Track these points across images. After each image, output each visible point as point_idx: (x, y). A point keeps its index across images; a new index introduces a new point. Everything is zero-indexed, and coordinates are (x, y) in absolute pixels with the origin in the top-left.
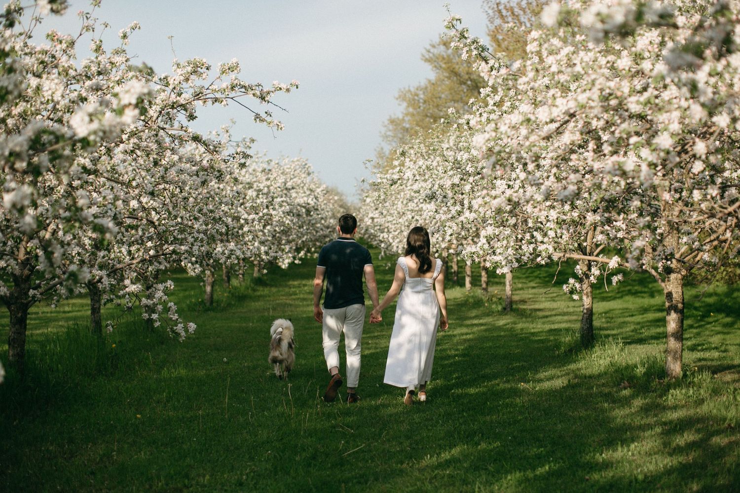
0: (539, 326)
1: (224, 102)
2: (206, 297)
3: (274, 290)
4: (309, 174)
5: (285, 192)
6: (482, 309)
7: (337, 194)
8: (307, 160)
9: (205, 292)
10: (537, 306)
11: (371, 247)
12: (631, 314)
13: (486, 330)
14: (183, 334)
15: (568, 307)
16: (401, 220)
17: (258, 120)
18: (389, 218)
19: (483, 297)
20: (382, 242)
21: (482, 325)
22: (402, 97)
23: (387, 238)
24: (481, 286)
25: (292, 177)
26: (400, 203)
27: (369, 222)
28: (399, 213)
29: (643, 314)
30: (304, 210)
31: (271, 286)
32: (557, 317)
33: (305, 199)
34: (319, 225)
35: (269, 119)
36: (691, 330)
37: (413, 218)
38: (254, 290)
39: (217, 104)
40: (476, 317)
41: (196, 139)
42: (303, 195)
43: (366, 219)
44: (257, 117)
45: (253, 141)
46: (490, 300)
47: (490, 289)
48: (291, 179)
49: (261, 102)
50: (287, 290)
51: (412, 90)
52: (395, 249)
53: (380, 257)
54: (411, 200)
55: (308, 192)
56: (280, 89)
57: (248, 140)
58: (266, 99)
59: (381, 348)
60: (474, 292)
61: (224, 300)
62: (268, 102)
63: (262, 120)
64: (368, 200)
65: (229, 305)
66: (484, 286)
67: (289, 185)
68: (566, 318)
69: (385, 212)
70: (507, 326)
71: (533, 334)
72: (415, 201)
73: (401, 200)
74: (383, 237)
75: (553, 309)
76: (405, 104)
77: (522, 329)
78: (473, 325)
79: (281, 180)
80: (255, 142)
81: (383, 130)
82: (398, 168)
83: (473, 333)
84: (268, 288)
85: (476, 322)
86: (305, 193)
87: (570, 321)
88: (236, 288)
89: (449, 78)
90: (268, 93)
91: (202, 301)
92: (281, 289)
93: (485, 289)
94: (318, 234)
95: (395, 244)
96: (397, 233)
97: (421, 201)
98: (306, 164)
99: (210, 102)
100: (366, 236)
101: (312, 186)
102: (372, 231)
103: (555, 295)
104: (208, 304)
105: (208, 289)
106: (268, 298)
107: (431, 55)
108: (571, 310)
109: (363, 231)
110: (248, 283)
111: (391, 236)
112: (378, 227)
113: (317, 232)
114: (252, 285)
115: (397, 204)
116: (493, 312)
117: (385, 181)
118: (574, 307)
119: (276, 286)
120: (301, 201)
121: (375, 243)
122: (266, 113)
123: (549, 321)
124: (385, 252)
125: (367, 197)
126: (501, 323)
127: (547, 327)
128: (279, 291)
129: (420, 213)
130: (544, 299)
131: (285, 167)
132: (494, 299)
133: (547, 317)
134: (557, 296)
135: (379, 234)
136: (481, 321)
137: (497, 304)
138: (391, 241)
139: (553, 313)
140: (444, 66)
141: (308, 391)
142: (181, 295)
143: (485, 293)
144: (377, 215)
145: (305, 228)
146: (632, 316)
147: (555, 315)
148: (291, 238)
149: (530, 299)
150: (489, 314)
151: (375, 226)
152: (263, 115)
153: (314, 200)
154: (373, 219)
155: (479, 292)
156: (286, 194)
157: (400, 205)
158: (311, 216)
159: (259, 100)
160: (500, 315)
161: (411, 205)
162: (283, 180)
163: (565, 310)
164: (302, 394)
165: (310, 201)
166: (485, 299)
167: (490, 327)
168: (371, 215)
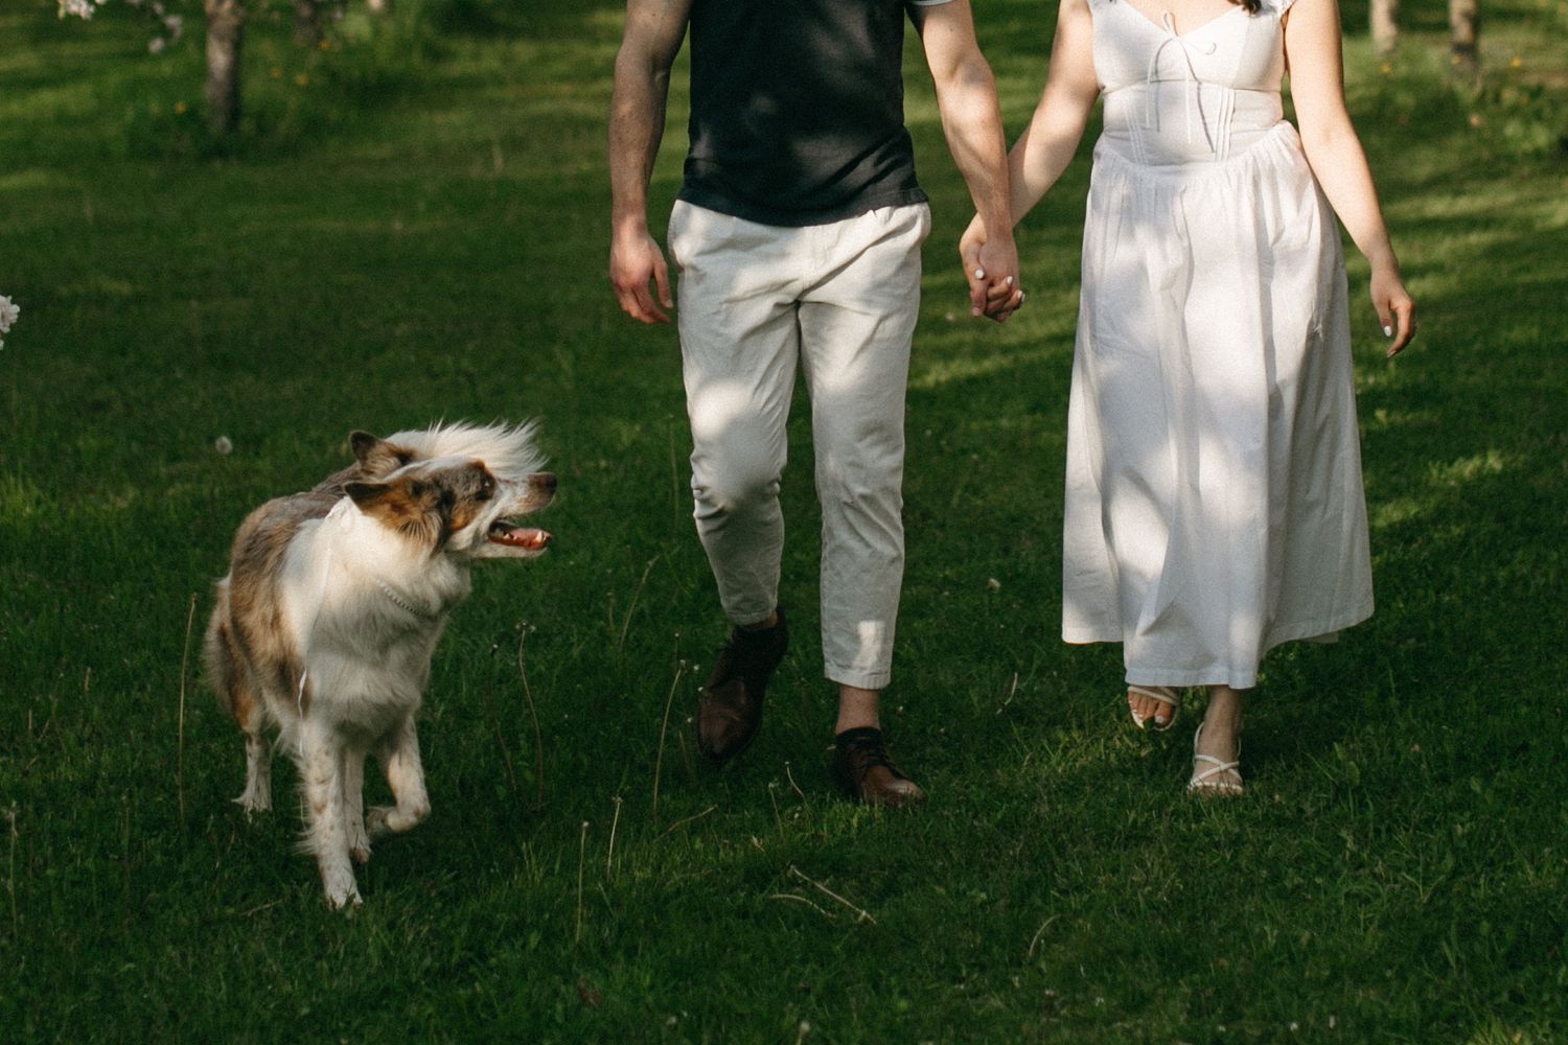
2: (210, 92)
3: (524, 50)
6: (1458, 141)
9: (202, 71)
13: (1495, 252)
19: (1460, 87)
21: (1470, 223)
24: (1444, 26)
31: (513, 33)
38: (436, 55)
40: (1439, 183)
46: (1489, 100)
47: (1489, 43)
50: (580, 50)
59: (1006, 350)
60: (1410, 59)
61: (293, 102)
65: (314, 127)
66: (1463, 32)
83: (1438, 268)
84: (500, 45)
85: (1438, 206)
88: (351, 49)
91: (192, 114)
92: (554, 47)
93: (1468, 50)
104: (217, 126)
105: (219, 58)
106: (492, 92)
110: (410, 22)
114: (428, 30)
116: (1511, 159)
119: (534, 34)
128: (544, 59)
132: (1509, 96)
136: (1464, 205)
137: (1527, 123)
141: (639, 618)
142: (114, 79)
143: (1467, 66)
150: (1494, 167)
155: (1435, 58)
160: (1548, 172)
164: (604, 638)
166: (1468, 92)
167: (1506, 235)
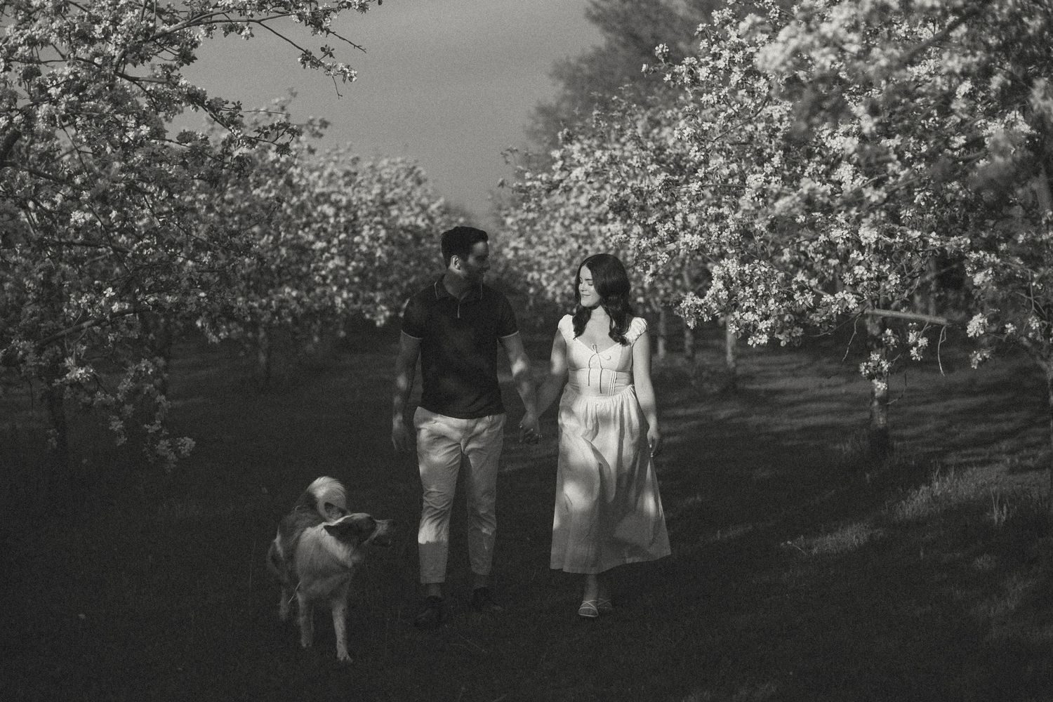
0: (784, 422)
1: (247, 31)
2: (259, 370)
4: (419, 182)
5: (381, 208)
6: (687, 390)
7: (463, 214)
8: (416, 161)
9: (257, 363)
10: (772, 385)
11: (513, 292)
12: (925, 399)
13: (699, 428)
14: (172, 457)
15: (821, 387)
16: (560, 251)
17: (308, 63)
18: (542, 249)
19: (688, 371)
20: (529, 284)
22: (558, 73)
23: (539, 280)
24: (682, 350)
25: (393, 186)
26: (558, 224)
27: (510, 255)
28: (556, 240)
29: (945, 400)
30: (410, 237)
32: (809, 405)
33: (413, 219)
34: (435, 260)
35: (328, 61)
36: (1033, 430)
37: (580, 247)
39: (233, 34)
40: (681, 404)
41: (195, 98)
42: (409, 213)
43: (506, 250)
44: (307, 57)
45: (324, 124)
46: (698, 376)
47: (698, 356)
48: (391, 190)
49: (315, 32)
51: (572, 61)
52: (550, 295)
53: (527, 308)
54: (576, 218)
55: (417, 210)
56: (349, 5)
57: (317, 123)
58: (324, 25)
59: (532, 460)
60: (671, 362)
61: (288, 374)
62: (328, 32)
63: (317, 64)
64: (509, 220)
66: (689, 352)
67: (389, 196)
68: (823, 406)
69: (534, 239)
70: (734, 421)
71: (779, 436)
72: (584, 221)
73: (561, 220)
74: (532, 278)
75: (800, 391)
76: (561, 85)
77: (758, 427)
78: (677, 418)
79: (376, 189)
80: (329, 127)
81: (529, 123)
82: (560, 163)
85: (681, 412)
86: (412, 209)
87: (831, 412)
88: (308, 356)
89: (625, 46)
90: (327, 12)
91: (253, 378)
93: (691, 359)
94: (434, 273)
95: (550, 289)
96: (553, 272)
97: (593, 220)
98: (414, 168)
99: (219, 31)
100: (505, 277)
101: (425, 201)
102: (515, 269)
103: (794, 366)
104: (262, 382)
105: (263, 359)
107: (600, 11)
108: (827, 392)
109: (501, 269)
111: (544, 276)
112: (525, 263)
113: (432, 269)
115: (553, 227)
116: (706, 396)
117: (537, 184)
118: (829, 386)
120: (404, 221)
121: (519, 287)
122: (323, 49)
123: (798, 412)
124: (535, 301)
125: (506, 216)
126: (723, 414)
127: (799, 423)
129: (589, 241)
130: (779, 373)
131: (383, 172)
132: (705, 374)
133: (792, 404)
134: (799, 368)
135: (525, 273)
136: (690, 411)
137: (711, 384)
138: (545, 283)
139: (801, 397)
140: (619, 27)
143: (690, 364)
144: (521, 245)
145: (412, 263)
146: (928, 402)
147: (806, 401)
148: (391, 279)
149: (758, 372)
150: (700, 399)
151: (519, 261)
152: (318, 54)
153: (427, 221)
154: (516, 249)
155: (680, 361)
156: (382, 212)
157: (558, 228)
158: (422, 245)
159: (310, 29)
161: (577, 228)
162: (379, 191)
163: (817, 392)
165: (420, 222)
166: (691, 373)
168: (513, 244)
